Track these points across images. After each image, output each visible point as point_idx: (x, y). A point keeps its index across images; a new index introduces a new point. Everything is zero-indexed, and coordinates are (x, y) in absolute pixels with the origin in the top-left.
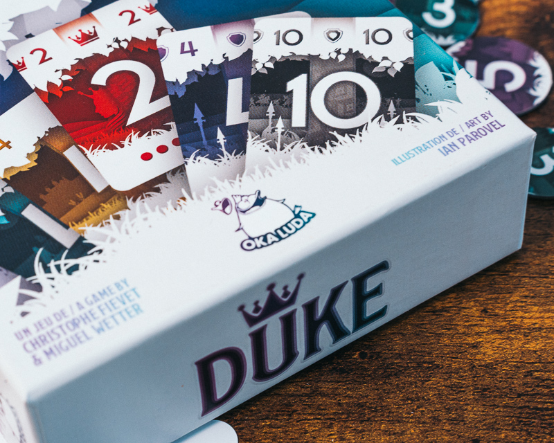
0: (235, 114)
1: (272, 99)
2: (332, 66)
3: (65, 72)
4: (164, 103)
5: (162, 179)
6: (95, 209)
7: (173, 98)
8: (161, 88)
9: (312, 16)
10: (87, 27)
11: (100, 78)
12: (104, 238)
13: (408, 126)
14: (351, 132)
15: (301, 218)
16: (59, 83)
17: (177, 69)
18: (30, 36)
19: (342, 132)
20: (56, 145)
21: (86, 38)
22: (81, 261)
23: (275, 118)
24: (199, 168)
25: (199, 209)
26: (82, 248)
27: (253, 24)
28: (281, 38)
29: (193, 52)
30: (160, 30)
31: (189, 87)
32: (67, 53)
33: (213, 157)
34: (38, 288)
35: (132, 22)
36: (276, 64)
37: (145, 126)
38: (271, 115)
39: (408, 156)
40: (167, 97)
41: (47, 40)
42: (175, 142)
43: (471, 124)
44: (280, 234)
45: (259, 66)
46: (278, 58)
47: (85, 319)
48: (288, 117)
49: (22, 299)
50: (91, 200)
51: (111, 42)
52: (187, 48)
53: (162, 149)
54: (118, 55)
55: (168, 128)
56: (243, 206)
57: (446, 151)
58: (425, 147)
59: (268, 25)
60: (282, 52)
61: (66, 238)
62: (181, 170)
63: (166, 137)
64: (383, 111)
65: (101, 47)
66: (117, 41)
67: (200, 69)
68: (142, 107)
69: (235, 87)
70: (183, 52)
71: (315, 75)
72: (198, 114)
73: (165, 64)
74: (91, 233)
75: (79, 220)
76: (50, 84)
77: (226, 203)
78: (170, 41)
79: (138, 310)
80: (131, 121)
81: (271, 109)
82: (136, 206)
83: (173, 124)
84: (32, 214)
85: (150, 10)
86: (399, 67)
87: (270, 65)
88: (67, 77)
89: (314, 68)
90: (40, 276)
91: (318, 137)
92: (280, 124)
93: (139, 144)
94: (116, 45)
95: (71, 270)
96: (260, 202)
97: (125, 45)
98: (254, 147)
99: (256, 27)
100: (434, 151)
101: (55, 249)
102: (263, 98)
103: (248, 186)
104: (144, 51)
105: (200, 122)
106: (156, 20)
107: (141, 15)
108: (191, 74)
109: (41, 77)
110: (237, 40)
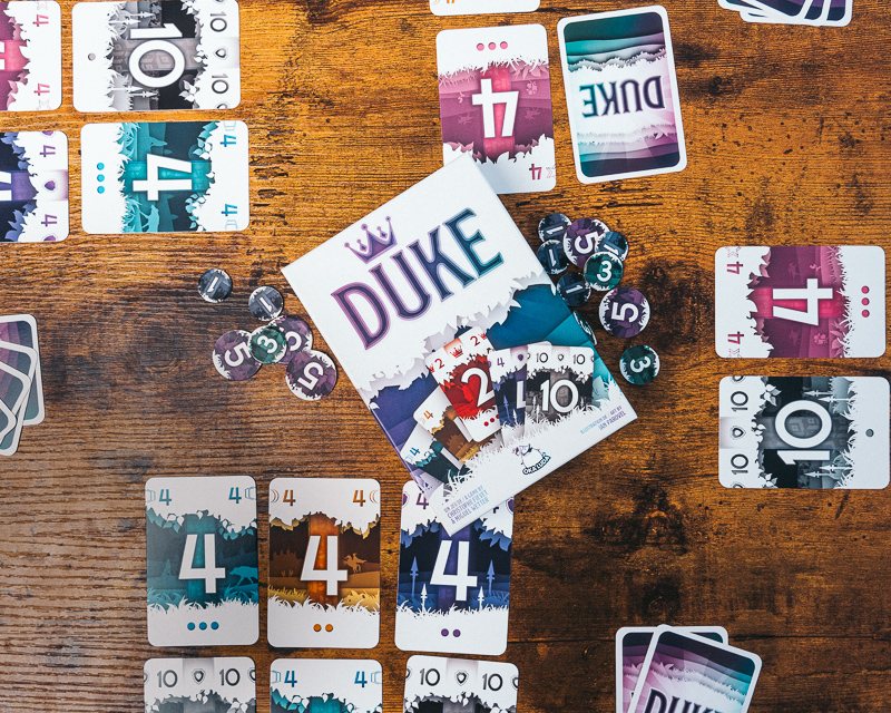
0: (520, 404)
1: (535, 394)
2: (559, 376)
3: (451, 374)
4: (492, 394)
5: (492, 436)
6: (468, 450)
7: (496, 391)
8: (490, 386)
9: (552, 345)
10: (457, 346)
11: (465, 379)
12: (472, 465)
13: (588, 411)
14: (565, 414)
15: (545, 459)
16: (449, 381)
17: (497, 374)
18: (434, 351)
19: (562, 414)
20: (451, 416)
21: (458, 353)
22: (465, 476)
23: (536, 405)
24: (507, 430)
25: (507, 451)
26: (465, 470)
27: (527, 348)
28: (539, 358)
29: (503, 364)
30: (489, 349)
31: (502, 385)
32: (451, 363)
33: (512, 426)
34: (450, 489)
35: (476, 344)
36: (537, 373)
37: (485, 407)
38: (534, 403)
39: (587, 429)
40: (493, 391)
41: (441, 353)
42: (497, 417)
43: (612, 413)
44: (538, 467)
45: (529, 374)
46: (538, 370)
47: (468, 503)
48: (541, 405)
49: (446, 494)
50: (466, 446)
51: (468, 357)
52: (500, 362)
53: (492, 420)
54: (472, 364)
55: (494, 409)
56: (524, 452)
57: (602, 428)
58: (592, 426)
59: (535, 349)
60: (539, 366)
61: (458, 465)
62: (499, 431)
63: (493, 413)
64: (579, 403)
65: (464, 360)
66: (471, 356)
67: (506, 375)
68: (484, 397)
69: (520, 385)
70: (498, 364)
71: (553, 381)
72: (506, 401)
73: (491, 370)
74: (468, 463)
75: (462, 456)
76: (445, 381)
77: (517, 450)
78: (493, 356)
79: (487, 500)
80: (481, 401)
81: (534, 400)
82: (483, 449)
83: (496, 406)
84: (444, 452)
85: (484, 336)
86: (587, 378)
87: (534, 374)
88: (452, 377)
89: (552, 377)
90: (451, 483)
91: (553, 417)
92: (538, 409)
93: (484, 416)
94: (470, 358)
95: (462, 480)
96: (530, 450)
97: (474, 358)
98: (528, 420)
99: (529, 350)
100: (597, 427)
101: (455, 470)
102: (532, 394)
103: (525, 442)
104: (482, 363)
105: (506, 406)
106: (486, 343)
107: (480, 339)
108: (502, 377)
109: (442, 376)
110: (521, 357)
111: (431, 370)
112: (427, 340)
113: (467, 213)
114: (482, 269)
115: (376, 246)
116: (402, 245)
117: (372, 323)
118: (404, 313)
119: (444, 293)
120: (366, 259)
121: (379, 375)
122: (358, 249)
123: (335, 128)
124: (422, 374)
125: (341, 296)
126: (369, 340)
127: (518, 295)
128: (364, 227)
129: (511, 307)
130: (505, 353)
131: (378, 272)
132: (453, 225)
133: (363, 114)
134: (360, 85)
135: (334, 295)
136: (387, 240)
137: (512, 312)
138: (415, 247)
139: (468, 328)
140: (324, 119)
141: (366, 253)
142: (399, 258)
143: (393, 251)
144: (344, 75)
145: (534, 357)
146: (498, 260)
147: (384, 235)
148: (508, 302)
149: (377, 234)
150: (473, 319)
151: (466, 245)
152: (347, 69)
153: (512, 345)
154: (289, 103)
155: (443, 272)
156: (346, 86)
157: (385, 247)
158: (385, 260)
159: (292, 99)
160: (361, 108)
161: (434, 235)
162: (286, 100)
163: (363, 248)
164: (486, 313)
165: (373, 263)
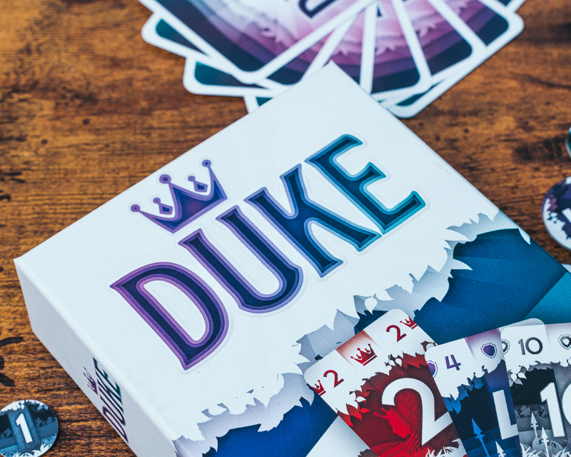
0: (507, 429)
1: (532, 410)
3: (359, 394)
4: (446, 420)
7: (453, 414)
8: (441, 406)
9: (545, 323)
10: (363, 345)
11: (388, 398)
16: (356, 406)
17: (450, 385)
18: (318, 358)
21: (366, 357)
23: (539, 429)
27: (499, 334)
28: (525, 347)
29: (457, 366)
30: (425, 344)
31: (463, 402)
32: (356, 375)
35: (399, 338)
36: (527, 374)
37: (439, 444)
38: (535, 426)
40: (447, 414)
41: (333, 360)
45: (514, 377)
46: (528, 368)
48: (549, 427)
51: (387, 360)
52: (451, 363)
54: (397, 373)
55: (456, 445)
59: (512, 333)
60: (529, 361)
63: (457, 454)
65: (379, 366)
66: (392, 358)
67: (467, 384)
68: (431, 427)
69: (499, 398)
70: (449, 367)
71: (561, 383)
72: (477, 430)
73: (438, 379)
76: (349, 407)
78: (436, 355)
80: (425, 440)
81: (534, 421)
83: (458, 440)
85: (411, 324)
87: (522, 376)
88: (361, 399)
89: (558, 376)
92: (544, 435)
94: (392, 363)
97: (399, 362)
99: (503, 337)
102: (525, 410)
104: (417, 367)
105: (480, 437)
106: (418, 334)
107: (405, 329)
108: (461, 388)
109: (340, 399)
110: (490, 351)
111: (318, 391)
112: (304, 341)
113: (347, 142)
114: (387, 219)
115: (188, 205)
116: (236, 198)
117: (194, 324)
118: (251, 301)
119: (324, 263)
120: (172, 226)
121: (217, 411)
122: (155, 211)
123: (97, 131)
124: (302, 400)
125: (131, 287)
126: (190, 353)
127: (460, 251)
128: (165, 179)
129: (453, 272)
130: (458, 347)
131: (197, 244)
132: (324, 161)
133: (147, 112)
134: (144, 74)
135: (116, 286)
136: (208, 193)
137: (456, 278)
138: (261, 200)
139: (378, 314)
140: (78, 120)
141: (172, 216)
142: (233, 219)
143: (222, 208)
144: (115, 63)
145: (515, 349)
146: (413, 203)
147: (201, 187)
148: (444, 263)
149: (190, 187)
150: (386, 297)
151: (353, 187)
152: (121, 55)
153: (469, 331)
154: (22, 100)
155: (318, 232)
156: (119, 75)
157: (205, 205)
158: (209, 224)
159: (27, 96)
160: (144, 104)
161: (293, 180)
162: (16, 97)
163: (165, 209)
164: (408, 286)
165: (187, 231)
